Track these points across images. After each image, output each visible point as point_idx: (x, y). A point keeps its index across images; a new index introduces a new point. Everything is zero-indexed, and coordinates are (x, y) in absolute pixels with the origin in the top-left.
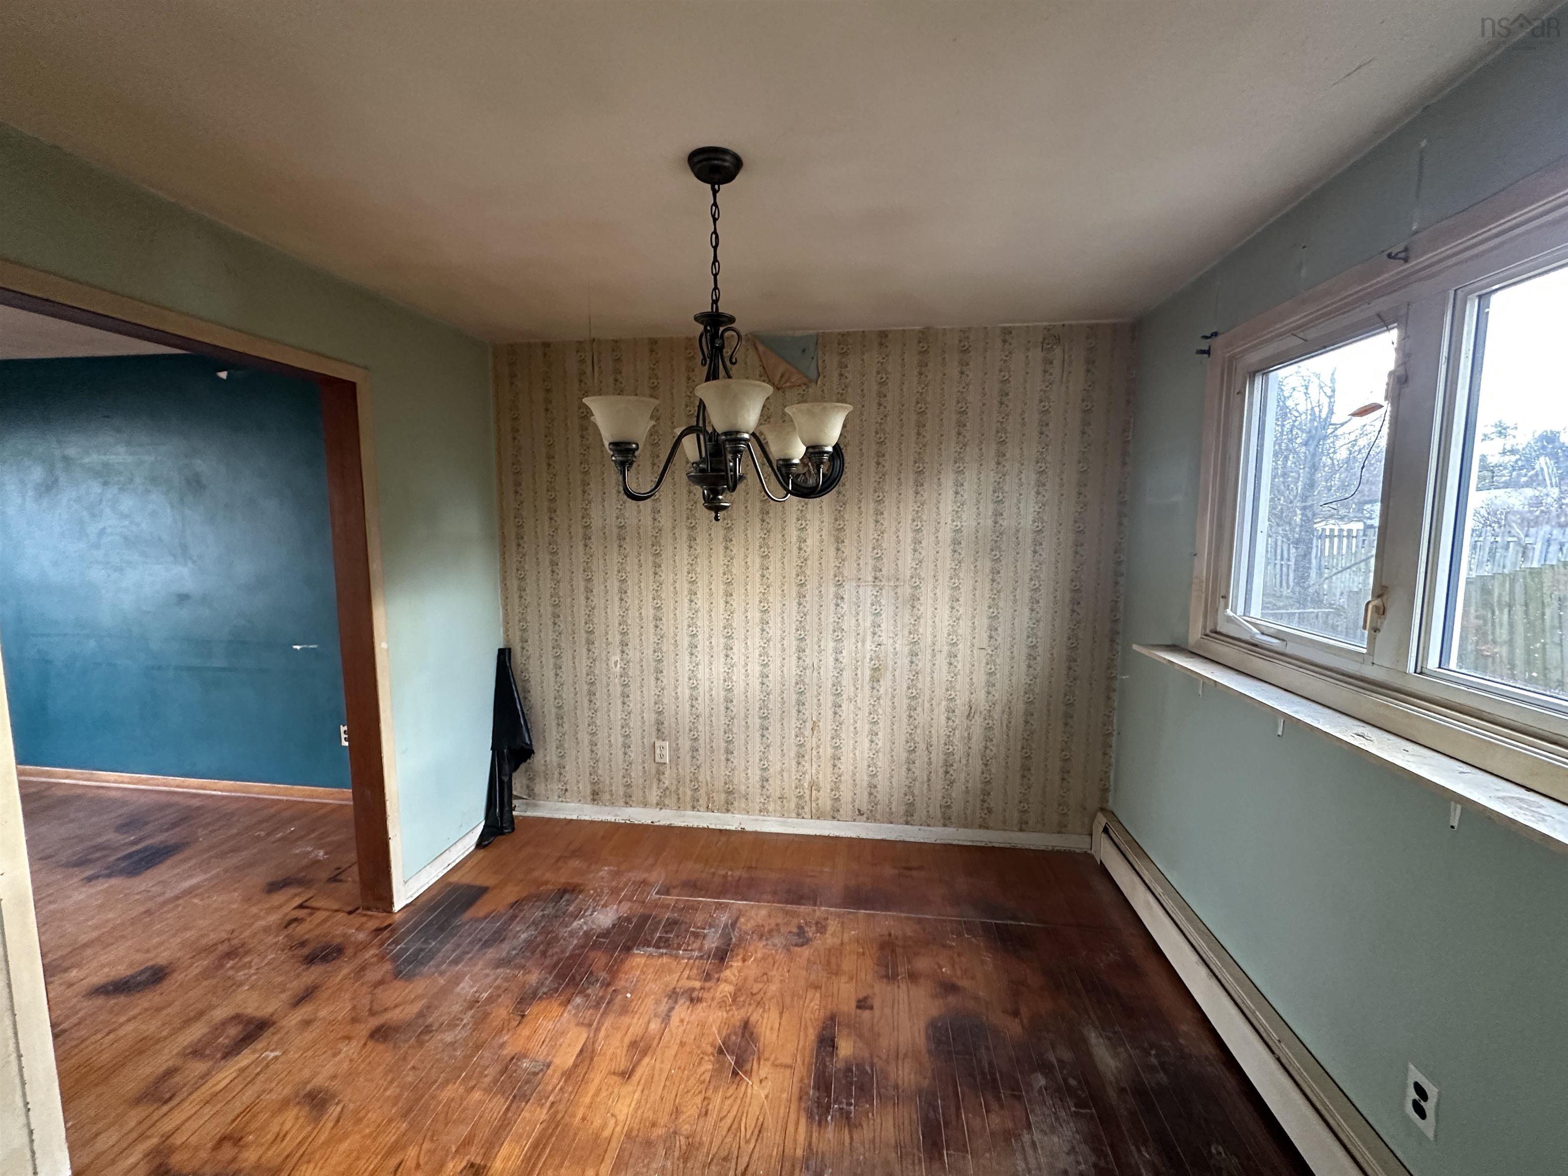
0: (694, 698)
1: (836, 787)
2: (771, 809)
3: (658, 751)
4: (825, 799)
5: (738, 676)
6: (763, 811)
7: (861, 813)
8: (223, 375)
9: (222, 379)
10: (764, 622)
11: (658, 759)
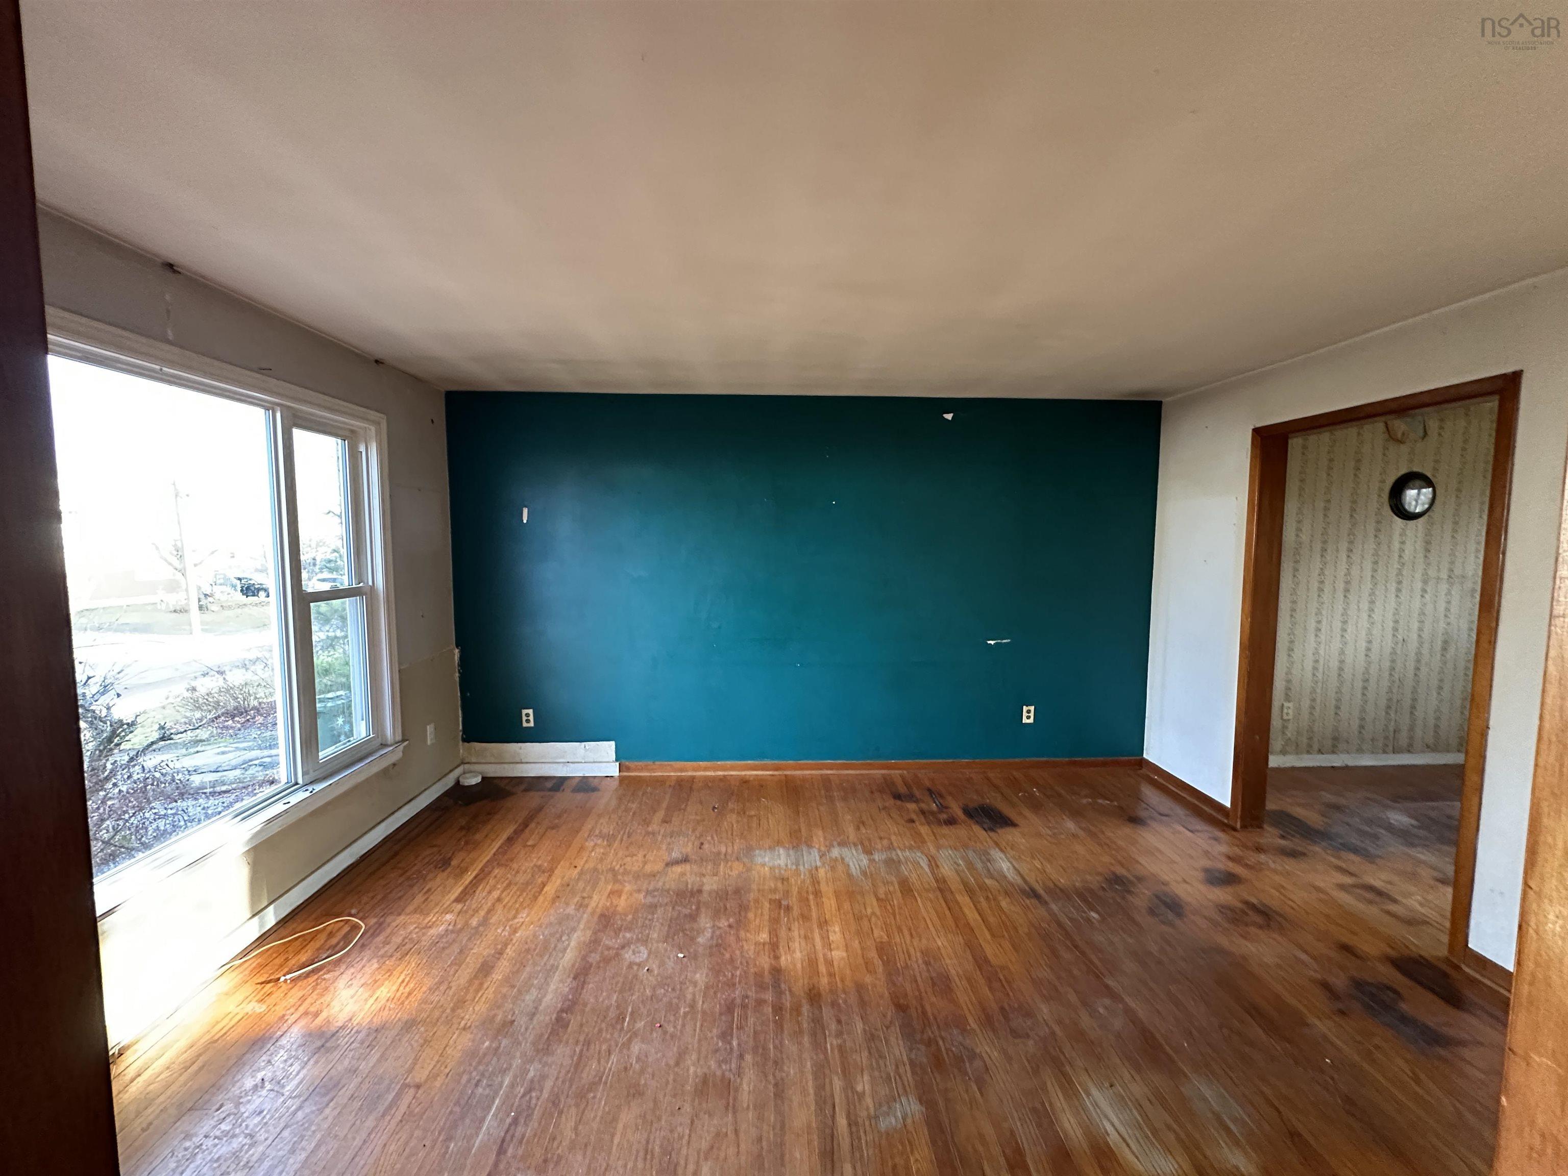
0: (1315, 668)
1: (1412, 729)
2: (1364, 748)
3: (1285, 711)
4: (1403, 740)
5: (1349, 651)
6: (1360, 750)
7: (1428, 746)
8: (949, 417)
9: (947, 420)
10: (1371, 610)
11: (1285, 715)
